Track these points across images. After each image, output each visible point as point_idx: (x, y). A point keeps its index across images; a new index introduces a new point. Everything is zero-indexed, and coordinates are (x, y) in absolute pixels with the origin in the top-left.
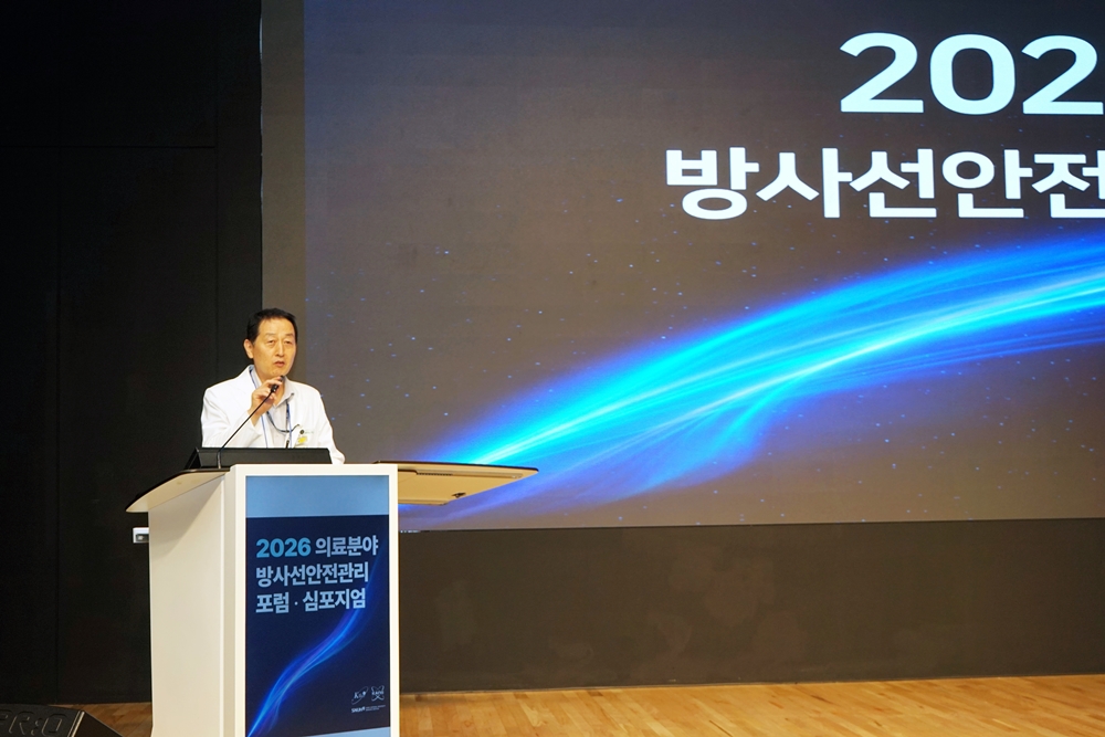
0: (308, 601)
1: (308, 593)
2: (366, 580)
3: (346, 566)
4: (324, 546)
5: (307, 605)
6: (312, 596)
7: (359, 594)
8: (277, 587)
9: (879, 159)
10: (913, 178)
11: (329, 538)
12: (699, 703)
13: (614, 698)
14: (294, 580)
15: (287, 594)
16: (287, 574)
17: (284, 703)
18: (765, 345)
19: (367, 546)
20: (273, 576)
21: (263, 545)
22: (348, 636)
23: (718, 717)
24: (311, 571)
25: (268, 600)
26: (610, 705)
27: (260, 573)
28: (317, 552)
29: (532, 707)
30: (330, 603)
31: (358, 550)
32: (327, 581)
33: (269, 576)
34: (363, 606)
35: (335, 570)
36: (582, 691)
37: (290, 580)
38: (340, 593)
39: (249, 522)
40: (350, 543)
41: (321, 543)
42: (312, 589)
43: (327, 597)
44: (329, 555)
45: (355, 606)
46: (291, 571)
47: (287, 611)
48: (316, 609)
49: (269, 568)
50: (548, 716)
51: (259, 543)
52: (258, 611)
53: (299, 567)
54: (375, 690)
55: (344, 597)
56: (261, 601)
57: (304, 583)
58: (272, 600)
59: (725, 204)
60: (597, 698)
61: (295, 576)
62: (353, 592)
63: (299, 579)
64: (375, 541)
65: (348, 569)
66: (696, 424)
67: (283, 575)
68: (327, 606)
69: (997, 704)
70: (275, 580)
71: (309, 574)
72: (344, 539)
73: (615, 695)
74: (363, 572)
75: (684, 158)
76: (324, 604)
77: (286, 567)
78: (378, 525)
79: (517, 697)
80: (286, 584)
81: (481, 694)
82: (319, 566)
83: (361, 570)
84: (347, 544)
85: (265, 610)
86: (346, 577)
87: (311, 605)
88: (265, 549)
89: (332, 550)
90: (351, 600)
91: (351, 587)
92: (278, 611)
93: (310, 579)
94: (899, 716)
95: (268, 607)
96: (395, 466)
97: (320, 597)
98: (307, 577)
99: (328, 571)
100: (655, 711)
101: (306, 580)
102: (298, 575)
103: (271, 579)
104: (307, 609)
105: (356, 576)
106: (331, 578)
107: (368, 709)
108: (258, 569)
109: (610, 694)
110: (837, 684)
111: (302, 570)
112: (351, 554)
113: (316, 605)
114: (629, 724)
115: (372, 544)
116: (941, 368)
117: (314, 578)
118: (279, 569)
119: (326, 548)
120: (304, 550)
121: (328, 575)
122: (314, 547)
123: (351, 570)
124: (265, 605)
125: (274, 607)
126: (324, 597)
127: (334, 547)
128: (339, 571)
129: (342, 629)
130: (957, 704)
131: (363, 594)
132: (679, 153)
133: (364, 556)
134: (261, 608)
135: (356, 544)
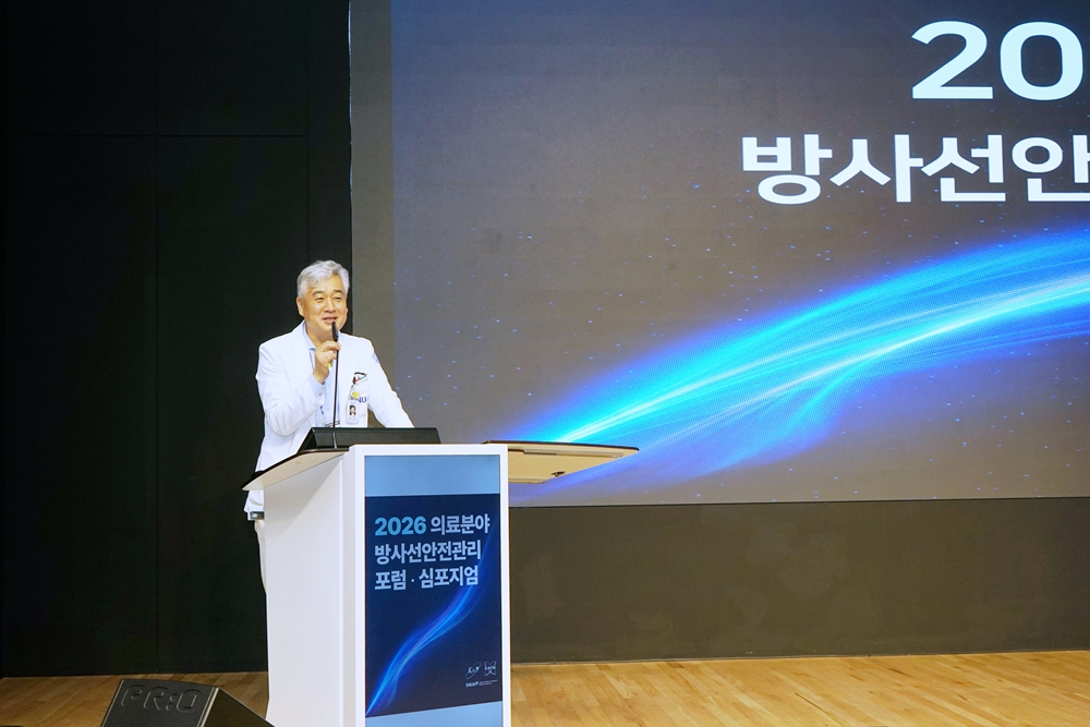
0: (424, 579)
1: (424, 571)
2: (479, 557)
3: (459, 544)
4: (438, 524)
5: (423, 582)
6: (428, 573)
7: (472, 571)
8: (394, 565)
9: (950, 145)
10: (983, 163)
11: (443, 517)
12: (781, 676)
13: (695, 670)
14: (411, 557)
15: (404, 571)
16: (404, 552)
17: (402, 678)
18: (839, 327)
19: (479, 524)
20: (391, 553)
21: (381, 523)
22: (462, 613)
23: (801, 689)
24: (427, 549)
25: (386, 578)
26: (693, 677)
27: (378, 550)
28: (432, 530)
29: (618, 679)
30: (445, 580)
31: (471, 529)
32: (442, 559)
33: (387, 554)
34: (476, 583)
35: (449, 547)
36: (663, 663)
37: (407, 557)
38: (454, 570)
39: (368, 500)
40: (464, 521)
41: (436, 522)
42: (427, 566)
43: (442, 574)
44: (443, 533)
45: (468, 583)
46: (407, 549)
47: (404, 588)
48: (431, 586)
49: (387, 546)
50: (636, 687)
51: (377, 522)
52: (377, 588)
53: (416, 545)
54: (488, 666)
55: (458, 573)
56: (380, 578)
57: (420, 561)
58: (389, 577)
59: (800, 189)
60: (679, 670)
61: (412, 554)
62: (467, 569)
63: (415, 557)
64: (487, 519)
65: (461, 546)
66: (772, 403)
67: (400, 554)
68: (442, 583)
69: (1074, 678)
70: (393, 558)
71: (425, 551)
72: (457, 518)
73: (696, 667)
74: (476, 550)
75: (758, 146)
76: (439, 581)
77: (403, 545)
78: (489, 503)
79: (600, 668)
80: (403, 562)
81: (565, 665)
82: (434, 543)
83: (474, 548)
84: (460, 522)
85: (383, 587)
86: (460, 555)
87: (427, 581)
88: (383, 527)
89: (447, 528)
90: (465, 577)
91: (464, 564)
92: (396, 588)
93: (426, 557)
94: (982, 690)
95: (386, 584)
96: (506, 446)
97: (435, 574)
98: (423, 554)
99: (442, 549)
100: (739, 683)
101: (422, 558)
102: (415, 553)
103: (389, 557)
104: (423, 586)
105: (470, 554)
106: (446, 555)
107: (481, 684)
108: (377, 547)
109: (691, 665)
110: (910, 656)
111: (418, 548)
112: (464, 532)
113: (431, 582)
114: (717, 697)
115: (484, 522)
116: (1011, 348)
117: (430, 556)
118: (396, 547)
119: (440, 526)
120: (420, 528)
121: (442, 553)
122: (429, 526)
123: (465, 547)
124: (383, 583)
125: (392, 584)
126: (439, 574)
127: (449, 526)
128: (453, 549)
129: (457, 606)
130: (1035, 677)
131: (476, 571)
132: (754, 140)
133: (477, 534)
134: (380, 585)
135: (469, 522)
